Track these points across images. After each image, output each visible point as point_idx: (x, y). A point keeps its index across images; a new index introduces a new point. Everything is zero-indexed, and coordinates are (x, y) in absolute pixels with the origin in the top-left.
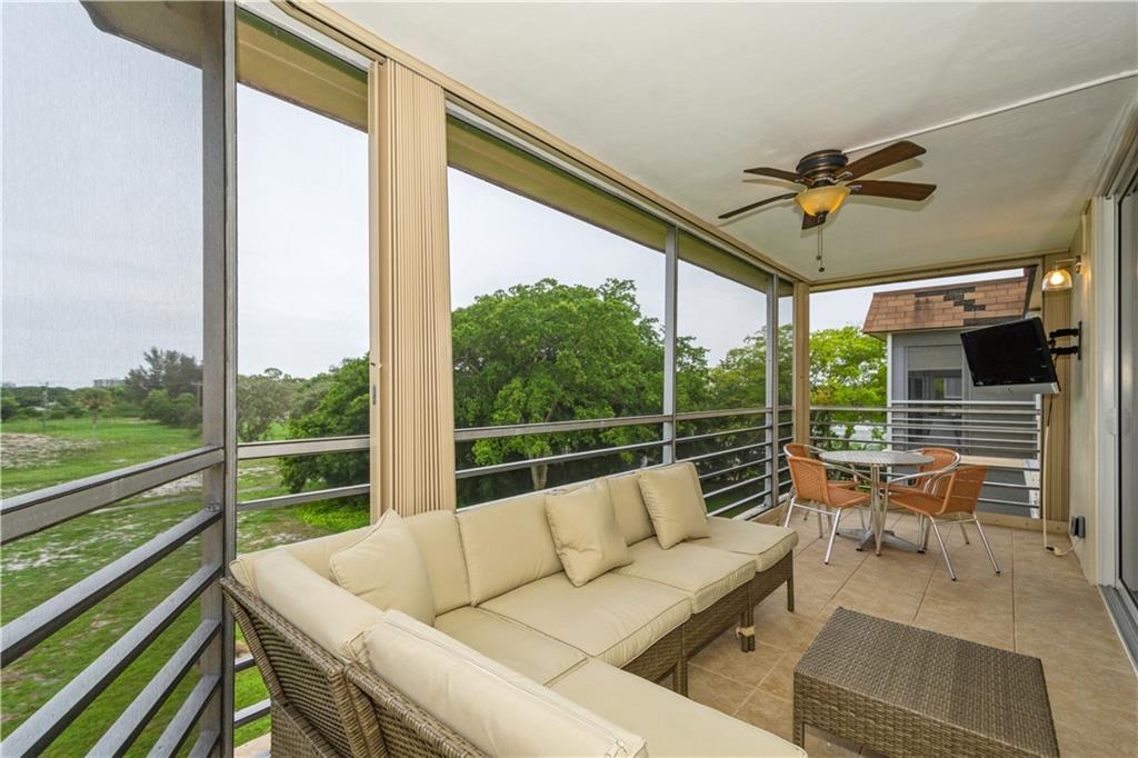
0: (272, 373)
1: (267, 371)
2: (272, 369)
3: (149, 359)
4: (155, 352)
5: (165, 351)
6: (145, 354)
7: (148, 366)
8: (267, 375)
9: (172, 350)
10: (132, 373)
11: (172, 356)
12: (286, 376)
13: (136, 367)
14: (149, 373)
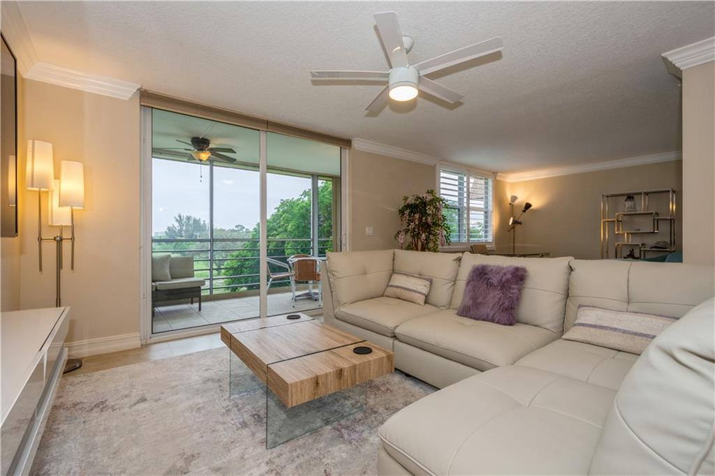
0: (239, 228)
1: (237, 226)
2: (239, 226)
3: (177, 220)
4: (180, 217)
5: (185, 216)
6: (175, 218)
7: (176, 224)
8: (237, 229)
9: (189, 215)
10: (169, 228)
11: (188, 218)
12: (247, 229)
13: (170, 225)
14: (178, 228)
